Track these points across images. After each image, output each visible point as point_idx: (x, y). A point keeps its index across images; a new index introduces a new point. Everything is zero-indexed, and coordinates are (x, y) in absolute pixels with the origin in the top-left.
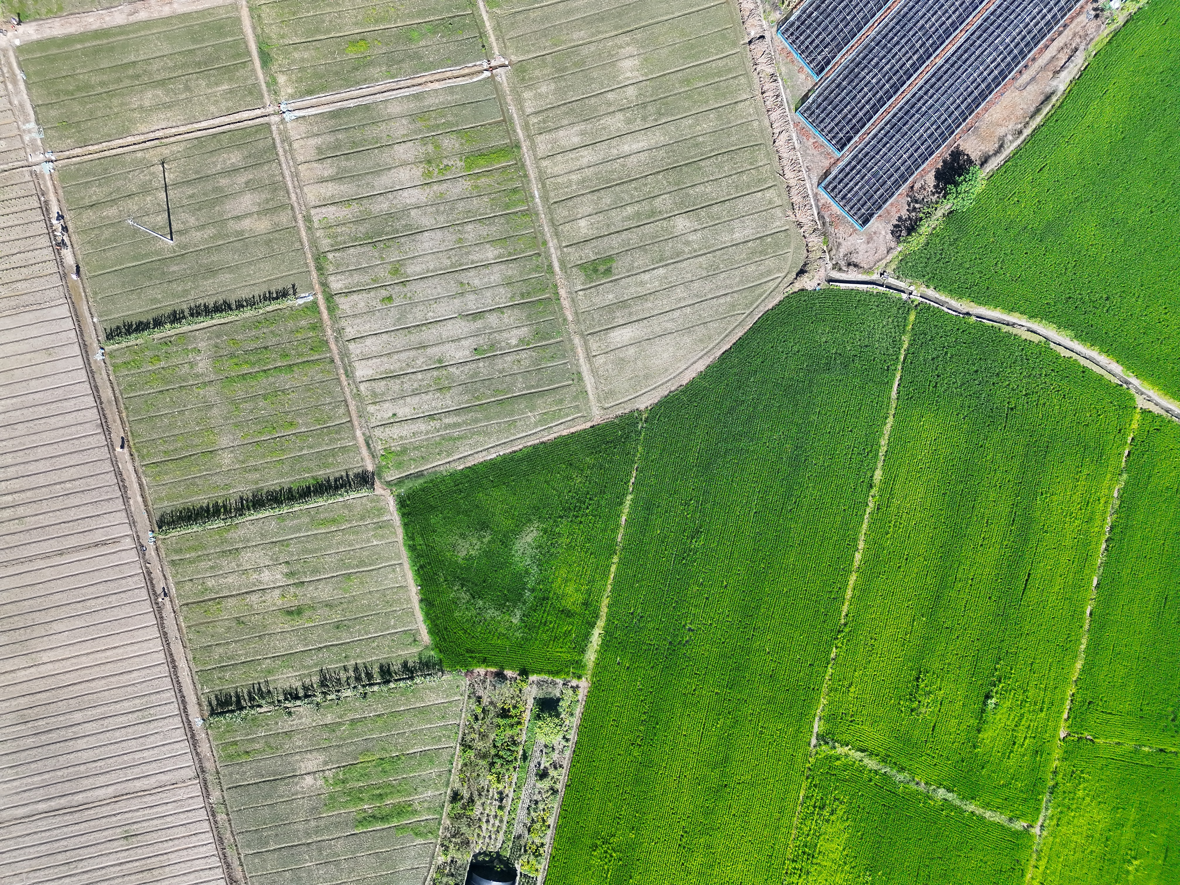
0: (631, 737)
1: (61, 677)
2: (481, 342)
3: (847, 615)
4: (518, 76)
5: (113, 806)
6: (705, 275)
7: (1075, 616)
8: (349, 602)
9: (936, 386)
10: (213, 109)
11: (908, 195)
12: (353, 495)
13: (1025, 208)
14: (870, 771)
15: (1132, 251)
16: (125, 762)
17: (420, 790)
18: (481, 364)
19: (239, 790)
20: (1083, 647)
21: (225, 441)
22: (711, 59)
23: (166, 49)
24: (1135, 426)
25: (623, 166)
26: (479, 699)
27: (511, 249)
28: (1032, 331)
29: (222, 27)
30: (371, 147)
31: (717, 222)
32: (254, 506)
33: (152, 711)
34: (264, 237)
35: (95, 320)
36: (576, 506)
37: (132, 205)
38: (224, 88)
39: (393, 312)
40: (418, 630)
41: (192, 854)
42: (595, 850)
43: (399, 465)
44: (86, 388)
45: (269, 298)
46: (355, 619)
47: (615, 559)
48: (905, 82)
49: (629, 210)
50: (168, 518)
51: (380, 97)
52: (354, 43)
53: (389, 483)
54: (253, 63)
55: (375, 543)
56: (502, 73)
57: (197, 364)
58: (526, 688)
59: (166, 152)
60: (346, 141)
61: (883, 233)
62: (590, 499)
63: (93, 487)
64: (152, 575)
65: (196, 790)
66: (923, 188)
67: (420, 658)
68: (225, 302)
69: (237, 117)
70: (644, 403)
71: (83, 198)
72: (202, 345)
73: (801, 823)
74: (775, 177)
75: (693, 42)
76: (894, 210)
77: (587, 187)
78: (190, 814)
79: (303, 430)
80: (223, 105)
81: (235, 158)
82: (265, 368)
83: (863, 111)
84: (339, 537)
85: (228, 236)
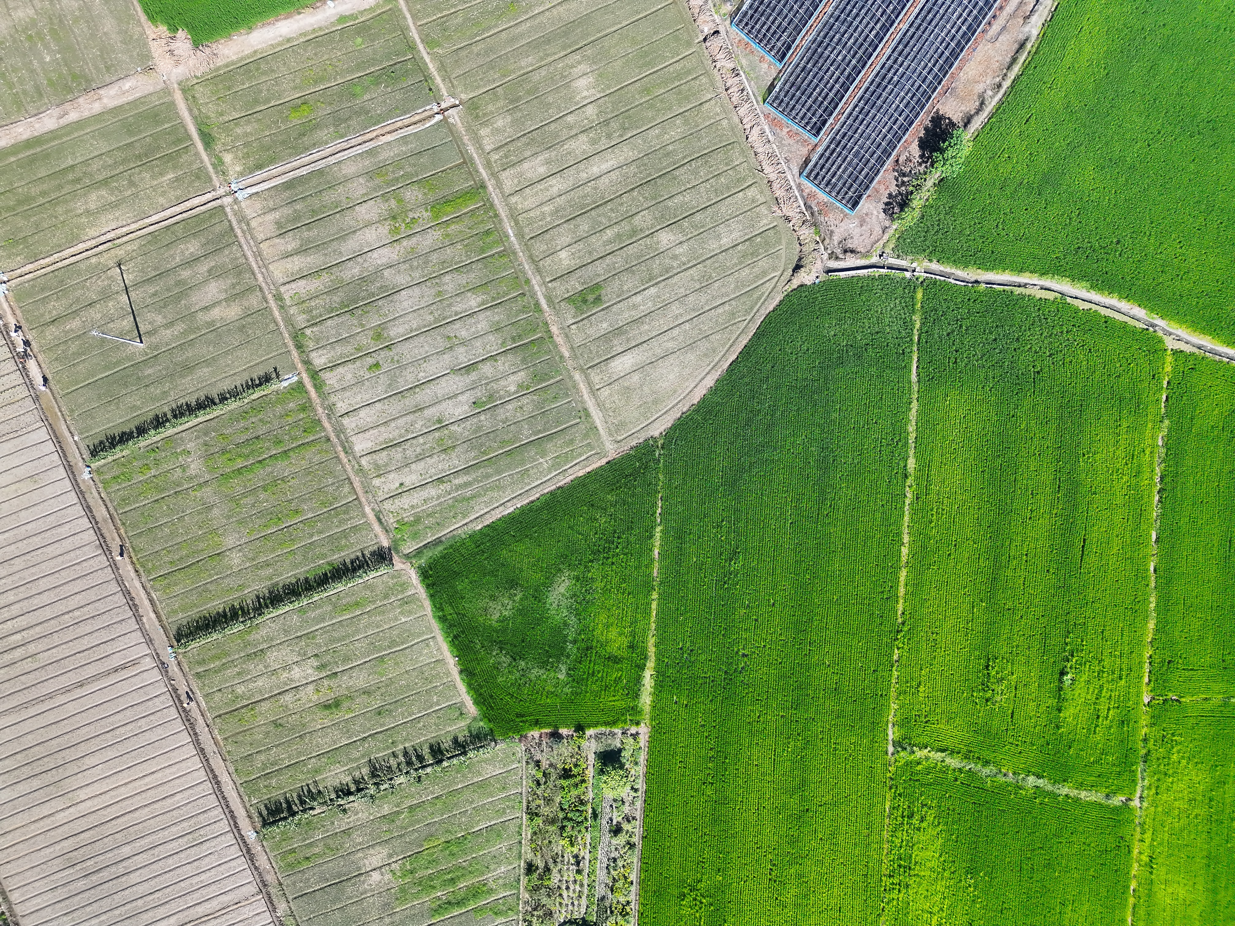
0: (701, 776)
1: (101, 813)
2: (479, 394)
3: (903, 613)
4: (472, 114)
6: (698, 287)
7: (1139, 575)
8: (387, 686)
9: (956, 362)
10: (162, 200)
11: (894, 170)
12: (373, 574)
13: (1017, 163)
14: (954, 770)
15: (1136, 190)
16: (183, 889)
17: (492, 867)
18: (482, 418)
19: (305, 898)
20: (1153, 605)
21: (230, 541)
22: (667, 64)
23: (103, 146)
24: (1168, 368)
25: (595, 189)
26: (538, 764)
27: (493, 293)
28: (1046, 289)
29: (156, 115)
30: (331, 212)
31: (702, 230)
32: (272, 603)
33: (202, 832)
34: (237, 324)
35: (76, 438)
36: (605, 548)
37: (95, 314)
38: (169, 177)
39: (384, 379)
40: (462, 703)
42: (683, 900)
43: (415, 536)
44: (78, 510)
45: (252, 385)
46: (396, 702)
47: (655, 595)
48: (871, 55)
49: (609, 233)
50: (185, 630)
51: (332, 160)
52: (296, 108)
53: (407, 556)
54: (195, 147)
55: (403, 620)
56: (455, 114)
57: (188, 467)
58: (584, 744)
59: (120, 253)
60: (305, 210)
61: (875, 213)
62: (619, 538)
63: (103, 611)
64: (179, 692)
65: (261, 906)
66: (908, 160)
67: (470, 732)
68: (207, 397)
69: (189, 204)
70: (658, 430)
71: (42, 315)
72: (190, 446)
73: (892, 836)
74: (753, 174)
75: (646, 48)
76: (882, 187)
77: (562, 217)
79: (309, 516)
80: (172, 194)
81: (193, 247)
82: (260, 459)
83: (833, 91)
84: (365, 620)
85: (198, 329)
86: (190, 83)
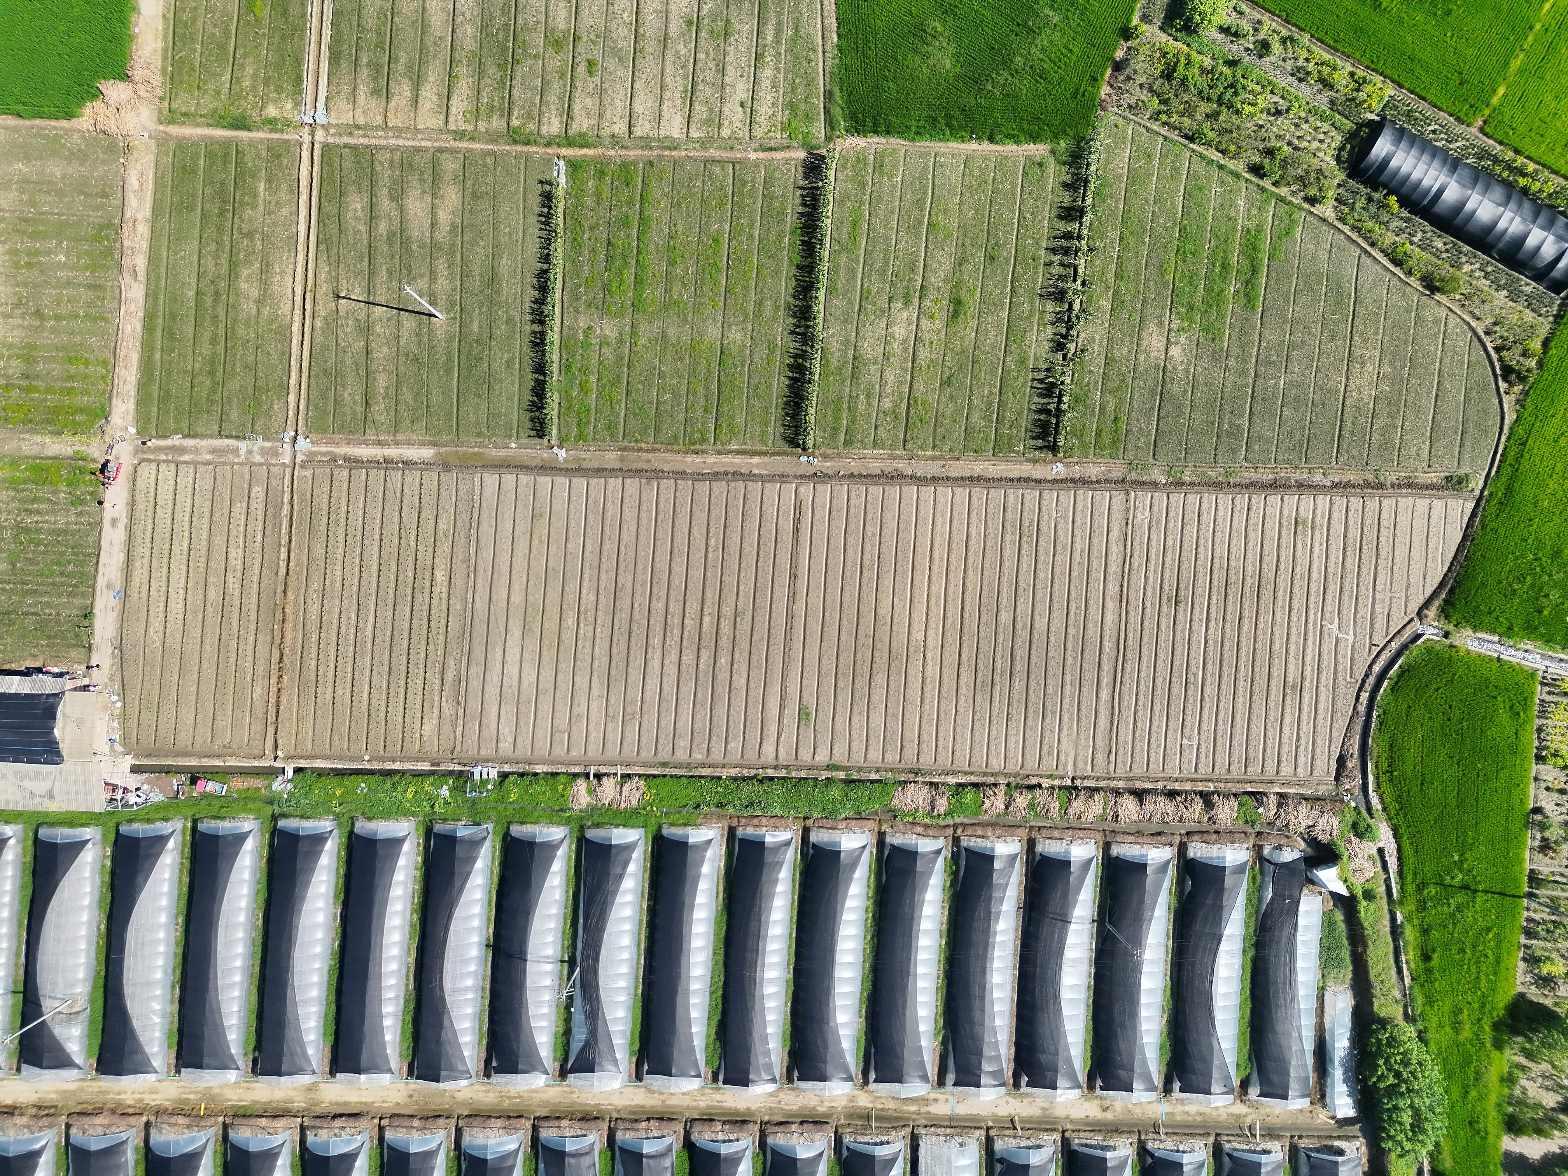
1: (949, 622)
5: (1131, 608)
8: (964, 235)
10: (285, 211)
16: (1080, 576)
17: (1233, 214)
19: (1159, 444)
21: (713, 332)
23: (192, 247)
29: (184, 167)
32: (807, 317)
33: (1026, 523)
34: (468, 199)
35: (513, 445)
37: (381, 353)
38: (262, 188)
39: (610, 63)
40: (1027, 158)
41: (1223, 526)
43: (808, 117)
44: (597, 483)
45: (546, 219)
46: (988, 233)
50: (790, 432)
52: (250, 4)
53: (828, 139)
55: (899, 180)
57: (606, 337)
59: (324, 288)
60: (372, 54)
63: (724, 512)
64: (856, 472)
65: (1144, 497)
67: (1064, 164)
69: (304, 182)
71: (354, 413)
72: (582, 323)
78: (1171, 514)
79: (727, 227)
80: (284, 196)
81: (356, 204)
82: (635, 251)
84: (878, 223)
85: (453, 245)
86: (165, 112)
